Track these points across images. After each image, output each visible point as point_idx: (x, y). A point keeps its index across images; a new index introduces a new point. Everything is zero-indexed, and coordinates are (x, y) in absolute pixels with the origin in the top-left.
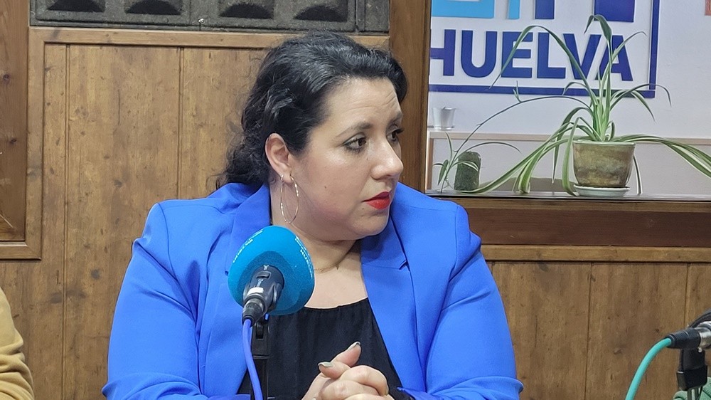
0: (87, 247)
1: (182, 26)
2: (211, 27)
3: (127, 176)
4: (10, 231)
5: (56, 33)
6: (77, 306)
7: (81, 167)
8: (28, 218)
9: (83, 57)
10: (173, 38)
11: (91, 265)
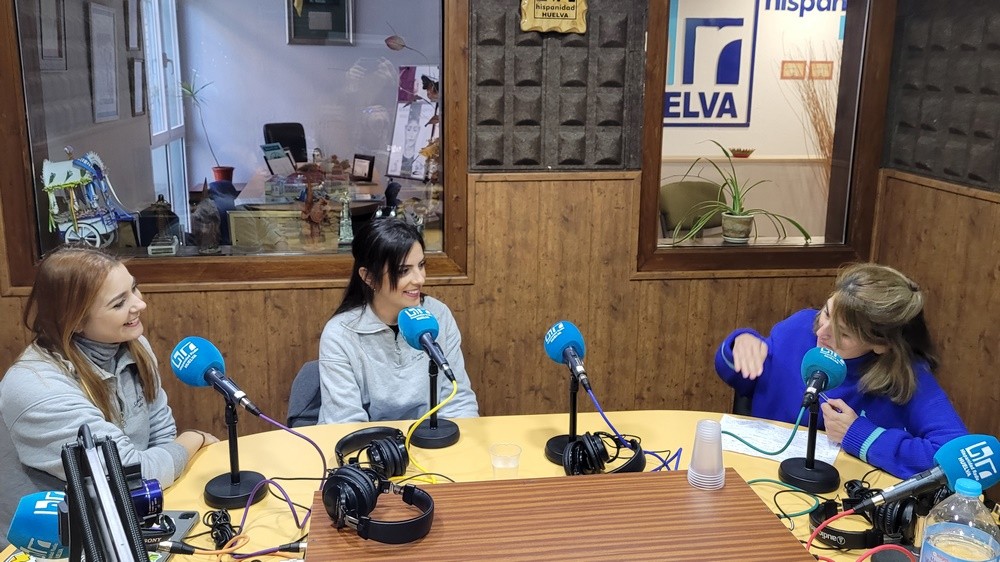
0: (496, 277)
1: (541, 170)
2: (553, 170)
3: (514, 244)
4: (459, 271)
5: (481, 177)
6: (491, 305)
7: (492, 239)
8: (469, 265)
9: (493, 187)
10: (536, 177)
11: (498, 286)
